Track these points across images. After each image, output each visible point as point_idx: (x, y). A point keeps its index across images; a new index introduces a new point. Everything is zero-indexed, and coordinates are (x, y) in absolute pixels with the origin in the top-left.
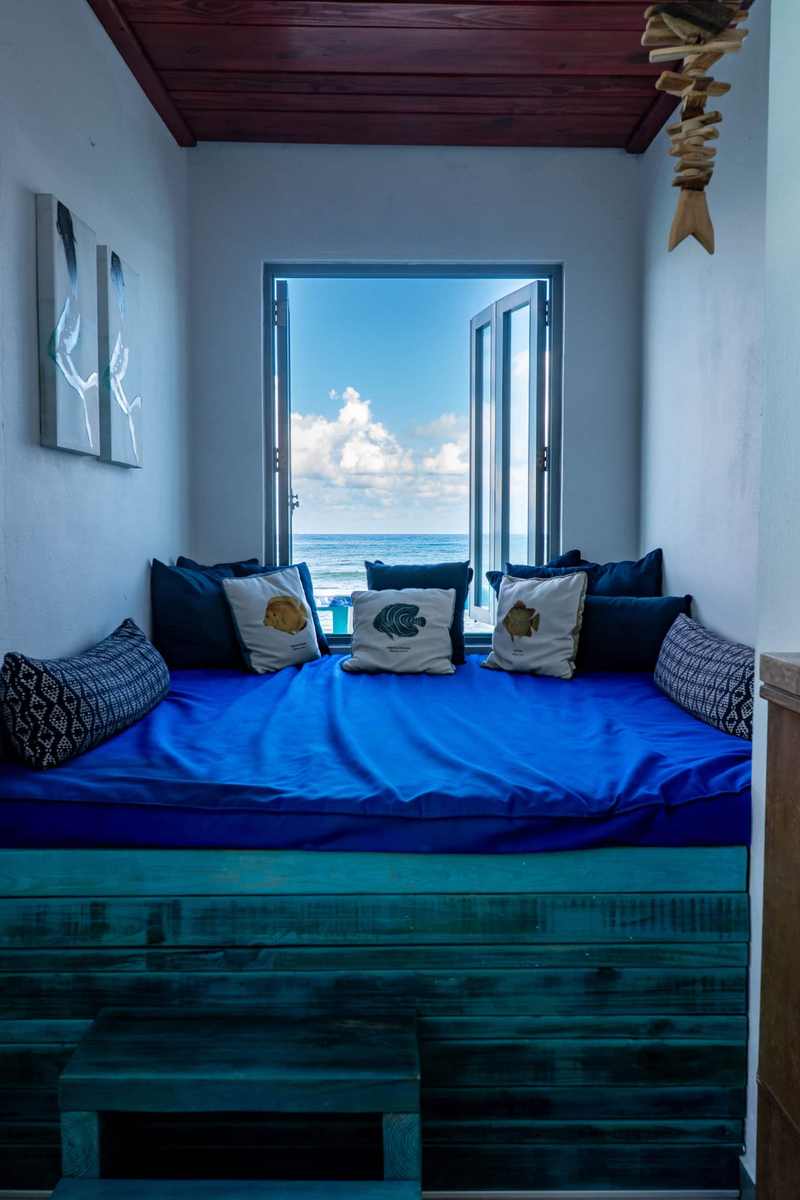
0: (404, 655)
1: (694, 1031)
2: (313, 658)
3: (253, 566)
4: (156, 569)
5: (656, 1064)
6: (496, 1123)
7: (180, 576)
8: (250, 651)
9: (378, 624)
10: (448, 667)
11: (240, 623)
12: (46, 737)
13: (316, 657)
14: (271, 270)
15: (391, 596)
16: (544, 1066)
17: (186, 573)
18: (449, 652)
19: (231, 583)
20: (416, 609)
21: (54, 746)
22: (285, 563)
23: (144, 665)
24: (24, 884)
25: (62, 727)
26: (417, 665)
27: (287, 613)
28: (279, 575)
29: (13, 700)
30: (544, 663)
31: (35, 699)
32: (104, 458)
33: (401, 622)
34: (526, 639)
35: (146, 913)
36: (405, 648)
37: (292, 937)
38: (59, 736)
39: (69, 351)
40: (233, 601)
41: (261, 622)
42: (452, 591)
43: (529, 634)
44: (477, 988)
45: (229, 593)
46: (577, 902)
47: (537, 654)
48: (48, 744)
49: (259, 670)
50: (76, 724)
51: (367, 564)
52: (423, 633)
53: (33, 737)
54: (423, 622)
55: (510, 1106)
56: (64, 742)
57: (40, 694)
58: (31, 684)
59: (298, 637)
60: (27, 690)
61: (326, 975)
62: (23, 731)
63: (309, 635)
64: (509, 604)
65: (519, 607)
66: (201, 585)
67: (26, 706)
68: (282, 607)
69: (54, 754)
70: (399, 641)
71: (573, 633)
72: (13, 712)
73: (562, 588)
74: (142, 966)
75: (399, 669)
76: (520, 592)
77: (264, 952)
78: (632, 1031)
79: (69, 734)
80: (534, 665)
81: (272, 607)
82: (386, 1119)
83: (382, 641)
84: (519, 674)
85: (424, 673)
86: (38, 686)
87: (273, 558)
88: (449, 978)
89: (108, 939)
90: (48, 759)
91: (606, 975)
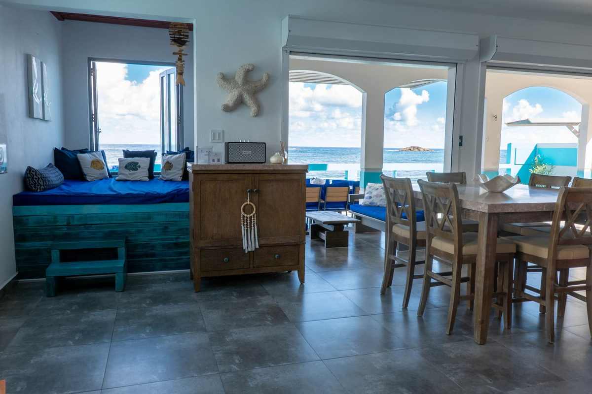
0: (134, 176)
1: (184, 238)
2: (106, 178)
3: (86, 151)
4: (56, 151)
5: (177, 245)
6: (144, 259)
7: (63, 153)
8: (86, 175)
9: (126, 167)
10: (147, 179)
11: (83, 167)
12: (38, 185)
13: (107, 178)
14: (90, 59)
15: (130, 160)
16: (153, 247)
17: (66, 152)
18: (148, 175)
19: (79, 155)
20: (138, 163)
21: (40, 188)
22: (97, 150)
23: (57, 174)
24: (38, 213)
25: (42, 183)
26: (138, 178)
27: (98, 164)
28: (95, 153)
29: (29, 177)
30: (173, 177)
31: (35, 177)
32: (43, 119)
33: (133, 167)
34: (169, 171)
35: (66, 218)
36: (134, 174)
37: (99, 222)
38: (41, 185)
39: (36, 93)
40: (81, 161)
41: (89, 166)
42: (149, 158)
43: (170, 170)
44: (139, 232)
45: (79, 158)
46: (159, 214)
47: (172, 175)
48: (39, 187)
49: (89, 180)
50: (45, 183)
51: (123, 151)
52: (139, 170)
53: (35, 185)
54: (140, 167)
55: (147, 255)
56: (42, 187)
57: (36, 176)
58: (34, 173)
59: (101, 171)
60: (33, 175)
61: (107, 230)
62: (32, 184)
63: (105, 171)
64: (165, 161)
65: (168, 162)
66: (70, 155)
67: (33, 178)
68: (97, 162)
69: (40, 189)
70: (132, 172)
71: (182, 169)
72: (29, 180)
73: (179, 157)
74: (66, 229)
75: (132, 180)
76: (168, 158)
77: (93, 226)
78: (172, 239)
79: (43, 185)
80: (171, 178)
81: (93, 162)
82: (118, 249)
83: (127, 172)
84: (166, 181)
85: (139, 180)
86: (36, 174)
87: (92, 148)
88: (133, 230)
89: (58, 224)
90: (38, 190)
91: (166, 228)
